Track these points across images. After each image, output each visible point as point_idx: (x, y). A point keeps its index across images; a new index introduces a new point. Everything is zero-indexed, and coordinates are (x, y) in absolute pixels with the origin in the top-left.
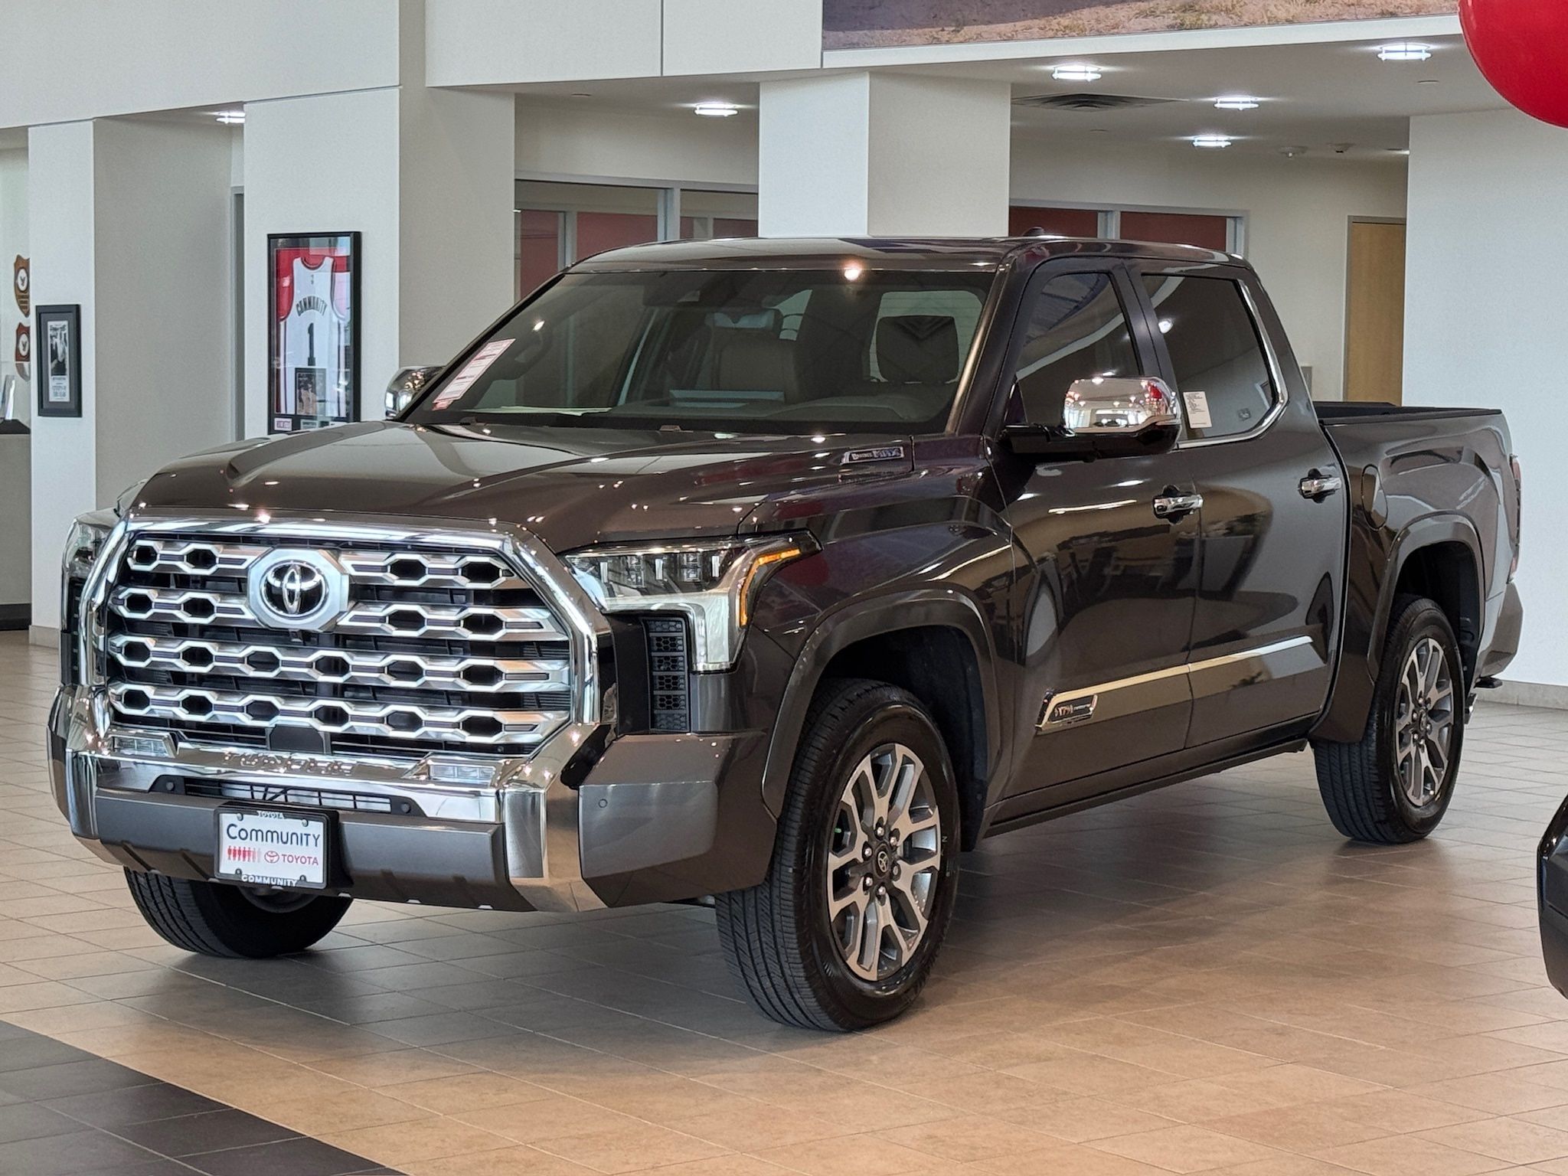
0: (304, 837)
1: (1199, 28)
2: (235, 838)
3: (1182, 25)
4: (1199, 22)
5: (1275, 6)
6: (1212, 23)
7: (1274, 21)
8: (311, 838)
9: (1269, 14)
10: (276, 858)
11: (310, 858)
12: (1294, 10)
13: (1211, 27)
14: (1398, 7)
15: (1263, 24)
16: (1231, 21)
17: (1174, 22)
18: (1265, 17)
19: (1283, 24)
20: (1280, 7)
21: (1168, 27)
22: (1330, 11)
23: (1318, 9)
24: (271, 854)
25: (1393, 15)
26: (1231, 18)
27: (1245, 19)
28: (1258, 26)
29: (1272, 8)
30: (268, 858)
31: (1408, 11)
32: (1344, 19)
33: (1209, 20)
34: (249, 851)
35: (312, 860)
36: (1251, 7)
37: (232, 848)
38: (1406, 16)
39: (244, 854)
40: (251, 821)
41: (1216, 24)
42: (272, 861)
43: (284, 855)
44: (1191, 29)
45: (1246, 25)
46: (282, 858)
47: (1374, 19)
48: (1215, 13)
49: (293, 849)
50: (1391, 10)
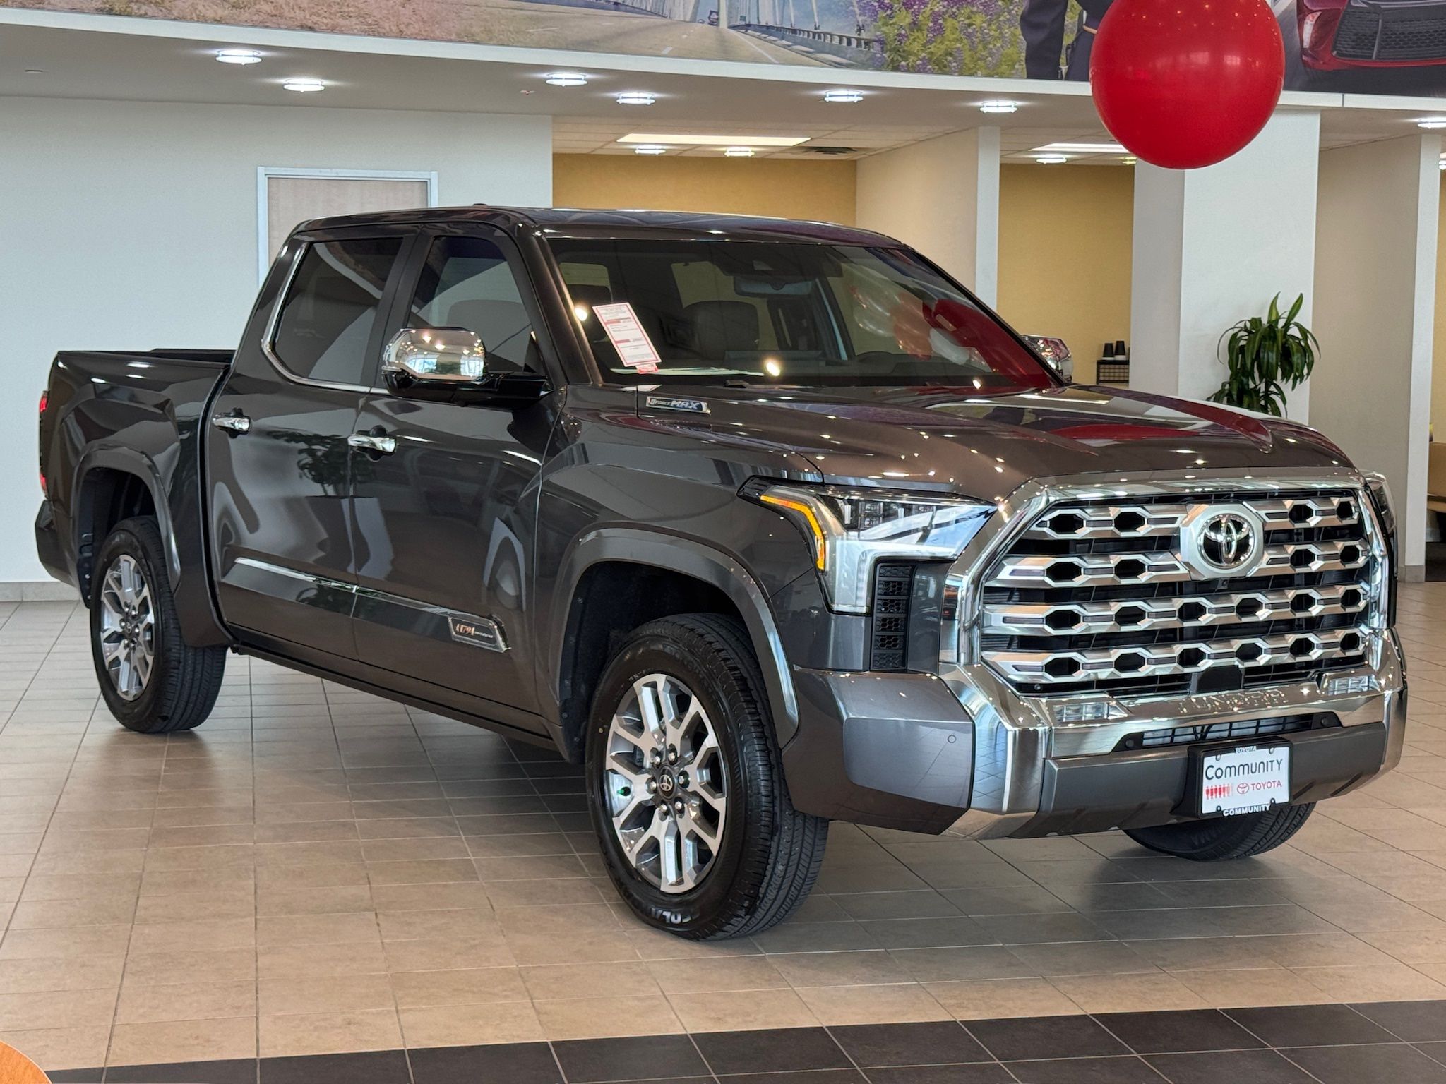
0: (1270, 764)
1: (129, 15)
2: (1212, 778)
3: (111, 10)
4: (129, 10)
5: (204, 6)
6: (142, 12)
7: (203, 19)
8: (1275, 764)
9: (198, 13)
10: (1246, 789)
11: (1274, 782)
12: (222, 12)
13: (141, 16)
14: (316, 23)
15: (192, 20)
16: (161, 13)
17: (103, 6)
18: (194, 15)
19: (211, 23)
20: (208, 8)
21: (97, 9)
22: (255, 18)
23: (245, 15)
24: (1243, 786)
25: (311, 29)
26: (161, 11)
27: (175, 13)
28: (187, 21)
29: (200, 7)
30: (1240, 790)
31: (325, 28)
32: (267, 27)
33: (138, 9)
34: (1224, 788)
35: (1276, 783)
36: (179, 3)
37: (1210, 788)
38: (323, 31)
39: (1220, 791)
40: (1227, 759)
41: (146, 14)
42: (1243, 793)
43: (1253, 785)
44: (120, 15)
45: (175, 19)
46: (1251, 786)
47: (294, 30)
48: (144, 4)
49: (1261, 777)
50: (310, 25)
